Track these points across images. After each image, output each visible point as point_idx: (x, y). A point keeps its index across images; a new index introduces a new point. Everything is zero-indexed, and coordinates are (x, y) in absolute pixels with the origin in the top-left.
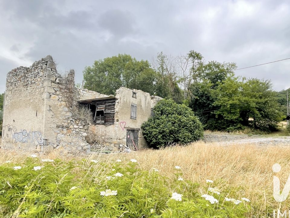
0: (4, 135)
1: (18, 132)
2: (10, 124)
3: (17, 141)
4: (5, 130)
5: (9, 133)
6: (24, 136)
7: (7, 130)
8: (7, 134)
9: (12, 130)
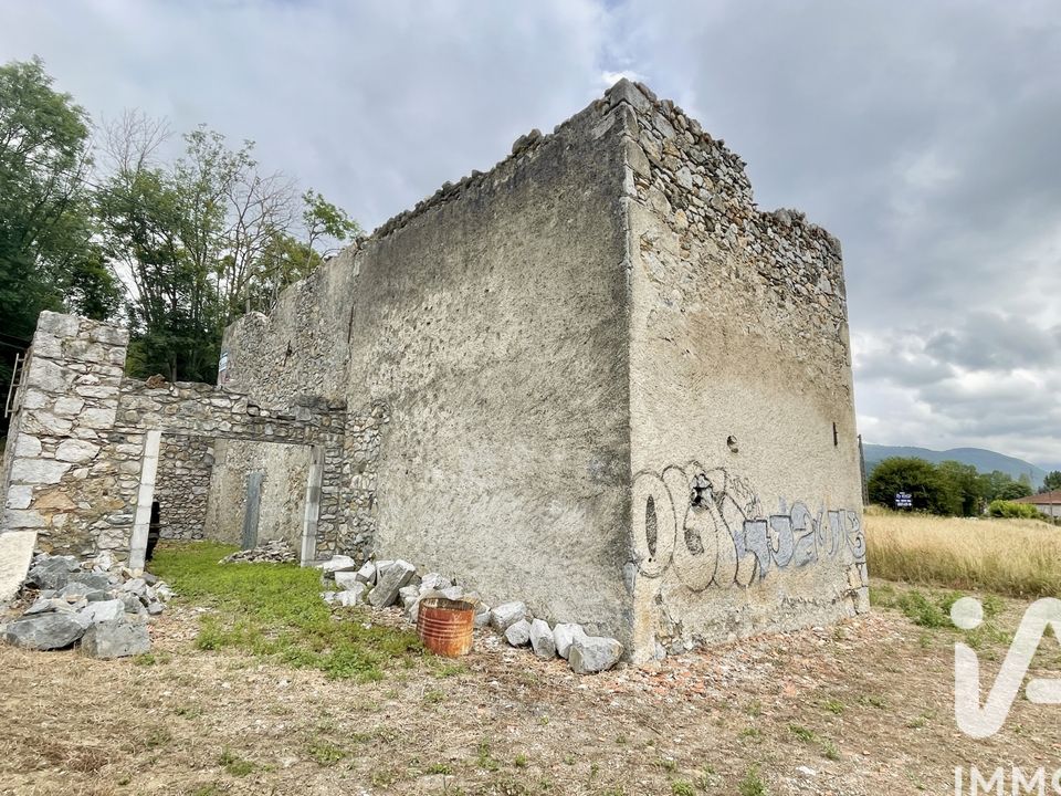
0: (652, 540)
1: (765, 515)
2: (708, 464)
3: (764, 565)
4: (663, 505)
5: (702, 522)
6: (797, 535)
7: (683, 500)
8: (688, 534)
9: (728, 505)
